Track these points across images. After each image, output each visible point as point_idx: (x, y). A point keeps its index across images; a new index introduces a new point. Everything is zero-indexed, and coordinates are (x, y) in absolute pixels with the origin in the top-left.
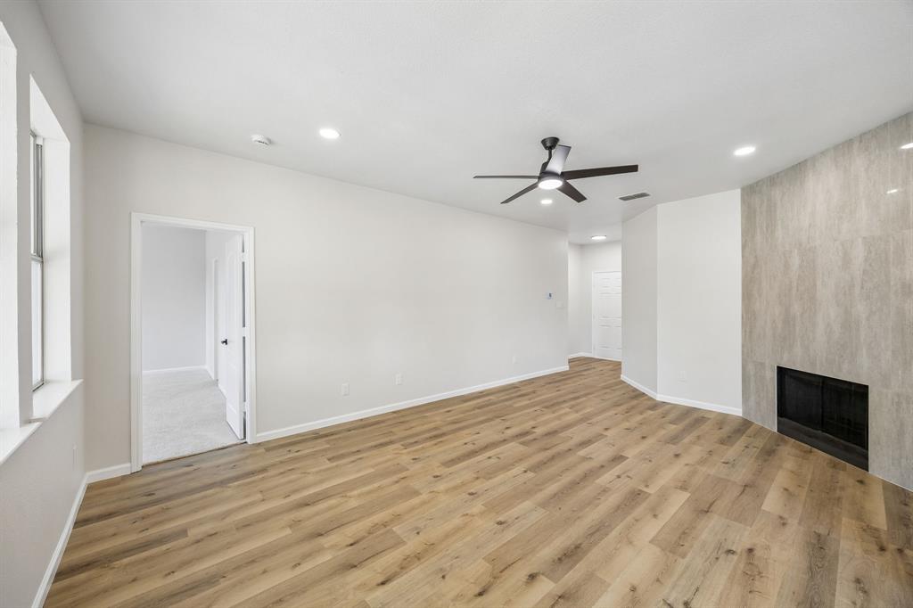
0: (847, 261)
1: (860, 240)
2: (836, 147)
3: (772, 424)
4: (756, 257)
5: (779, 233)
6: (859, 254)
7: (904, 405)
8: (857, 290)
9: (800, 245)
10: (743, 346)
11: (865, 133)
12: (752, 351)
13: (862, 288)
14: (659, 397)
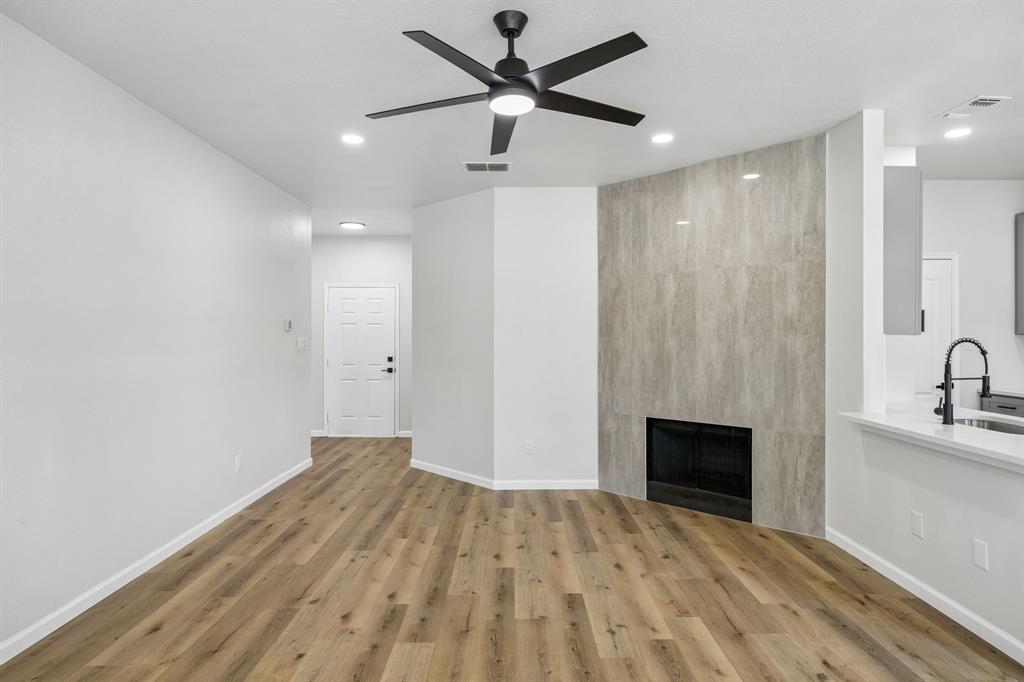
0: (729, 290)
1: (743, 268)
2: (719, 161)
3: (640, 491)
4: (618, 279)
5: (650, 251)
6: (743, 282)
7: (786, 444)
8: (741, 323)
9: (677, 268)
10: (600, 396)
11: (749, 153)
12: (613, 402)
13: (746, 321)
14: (499, 484)
